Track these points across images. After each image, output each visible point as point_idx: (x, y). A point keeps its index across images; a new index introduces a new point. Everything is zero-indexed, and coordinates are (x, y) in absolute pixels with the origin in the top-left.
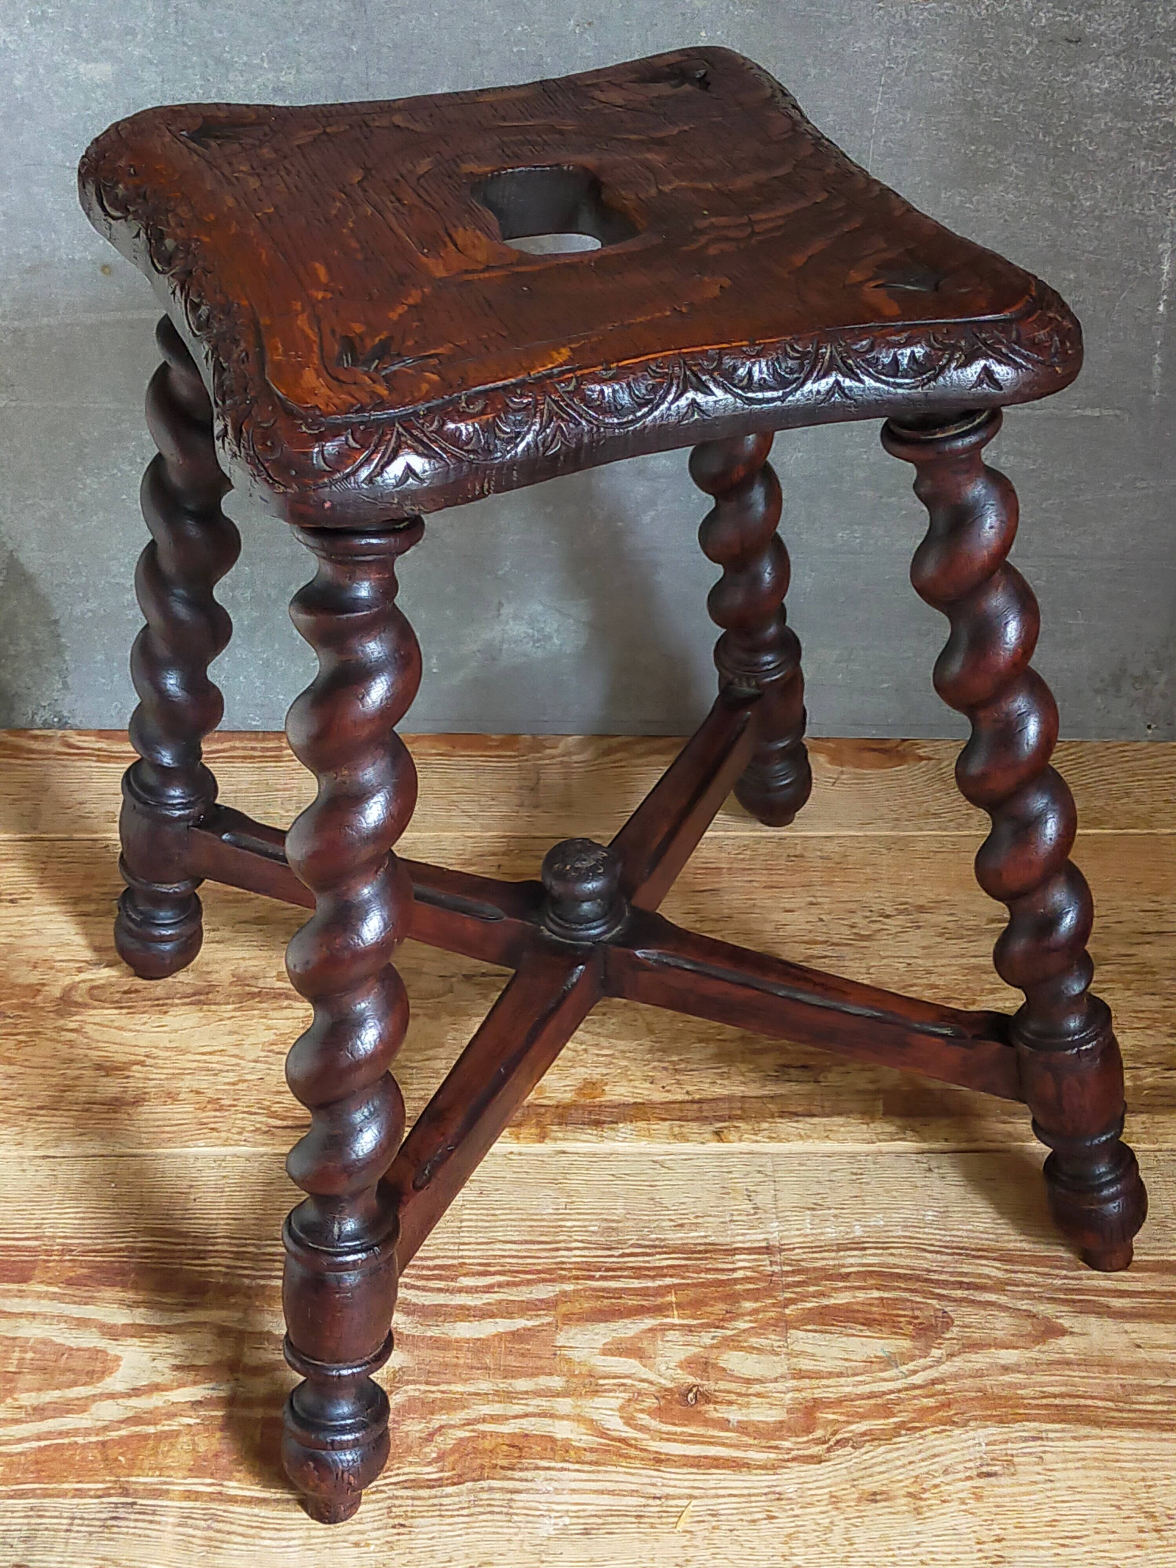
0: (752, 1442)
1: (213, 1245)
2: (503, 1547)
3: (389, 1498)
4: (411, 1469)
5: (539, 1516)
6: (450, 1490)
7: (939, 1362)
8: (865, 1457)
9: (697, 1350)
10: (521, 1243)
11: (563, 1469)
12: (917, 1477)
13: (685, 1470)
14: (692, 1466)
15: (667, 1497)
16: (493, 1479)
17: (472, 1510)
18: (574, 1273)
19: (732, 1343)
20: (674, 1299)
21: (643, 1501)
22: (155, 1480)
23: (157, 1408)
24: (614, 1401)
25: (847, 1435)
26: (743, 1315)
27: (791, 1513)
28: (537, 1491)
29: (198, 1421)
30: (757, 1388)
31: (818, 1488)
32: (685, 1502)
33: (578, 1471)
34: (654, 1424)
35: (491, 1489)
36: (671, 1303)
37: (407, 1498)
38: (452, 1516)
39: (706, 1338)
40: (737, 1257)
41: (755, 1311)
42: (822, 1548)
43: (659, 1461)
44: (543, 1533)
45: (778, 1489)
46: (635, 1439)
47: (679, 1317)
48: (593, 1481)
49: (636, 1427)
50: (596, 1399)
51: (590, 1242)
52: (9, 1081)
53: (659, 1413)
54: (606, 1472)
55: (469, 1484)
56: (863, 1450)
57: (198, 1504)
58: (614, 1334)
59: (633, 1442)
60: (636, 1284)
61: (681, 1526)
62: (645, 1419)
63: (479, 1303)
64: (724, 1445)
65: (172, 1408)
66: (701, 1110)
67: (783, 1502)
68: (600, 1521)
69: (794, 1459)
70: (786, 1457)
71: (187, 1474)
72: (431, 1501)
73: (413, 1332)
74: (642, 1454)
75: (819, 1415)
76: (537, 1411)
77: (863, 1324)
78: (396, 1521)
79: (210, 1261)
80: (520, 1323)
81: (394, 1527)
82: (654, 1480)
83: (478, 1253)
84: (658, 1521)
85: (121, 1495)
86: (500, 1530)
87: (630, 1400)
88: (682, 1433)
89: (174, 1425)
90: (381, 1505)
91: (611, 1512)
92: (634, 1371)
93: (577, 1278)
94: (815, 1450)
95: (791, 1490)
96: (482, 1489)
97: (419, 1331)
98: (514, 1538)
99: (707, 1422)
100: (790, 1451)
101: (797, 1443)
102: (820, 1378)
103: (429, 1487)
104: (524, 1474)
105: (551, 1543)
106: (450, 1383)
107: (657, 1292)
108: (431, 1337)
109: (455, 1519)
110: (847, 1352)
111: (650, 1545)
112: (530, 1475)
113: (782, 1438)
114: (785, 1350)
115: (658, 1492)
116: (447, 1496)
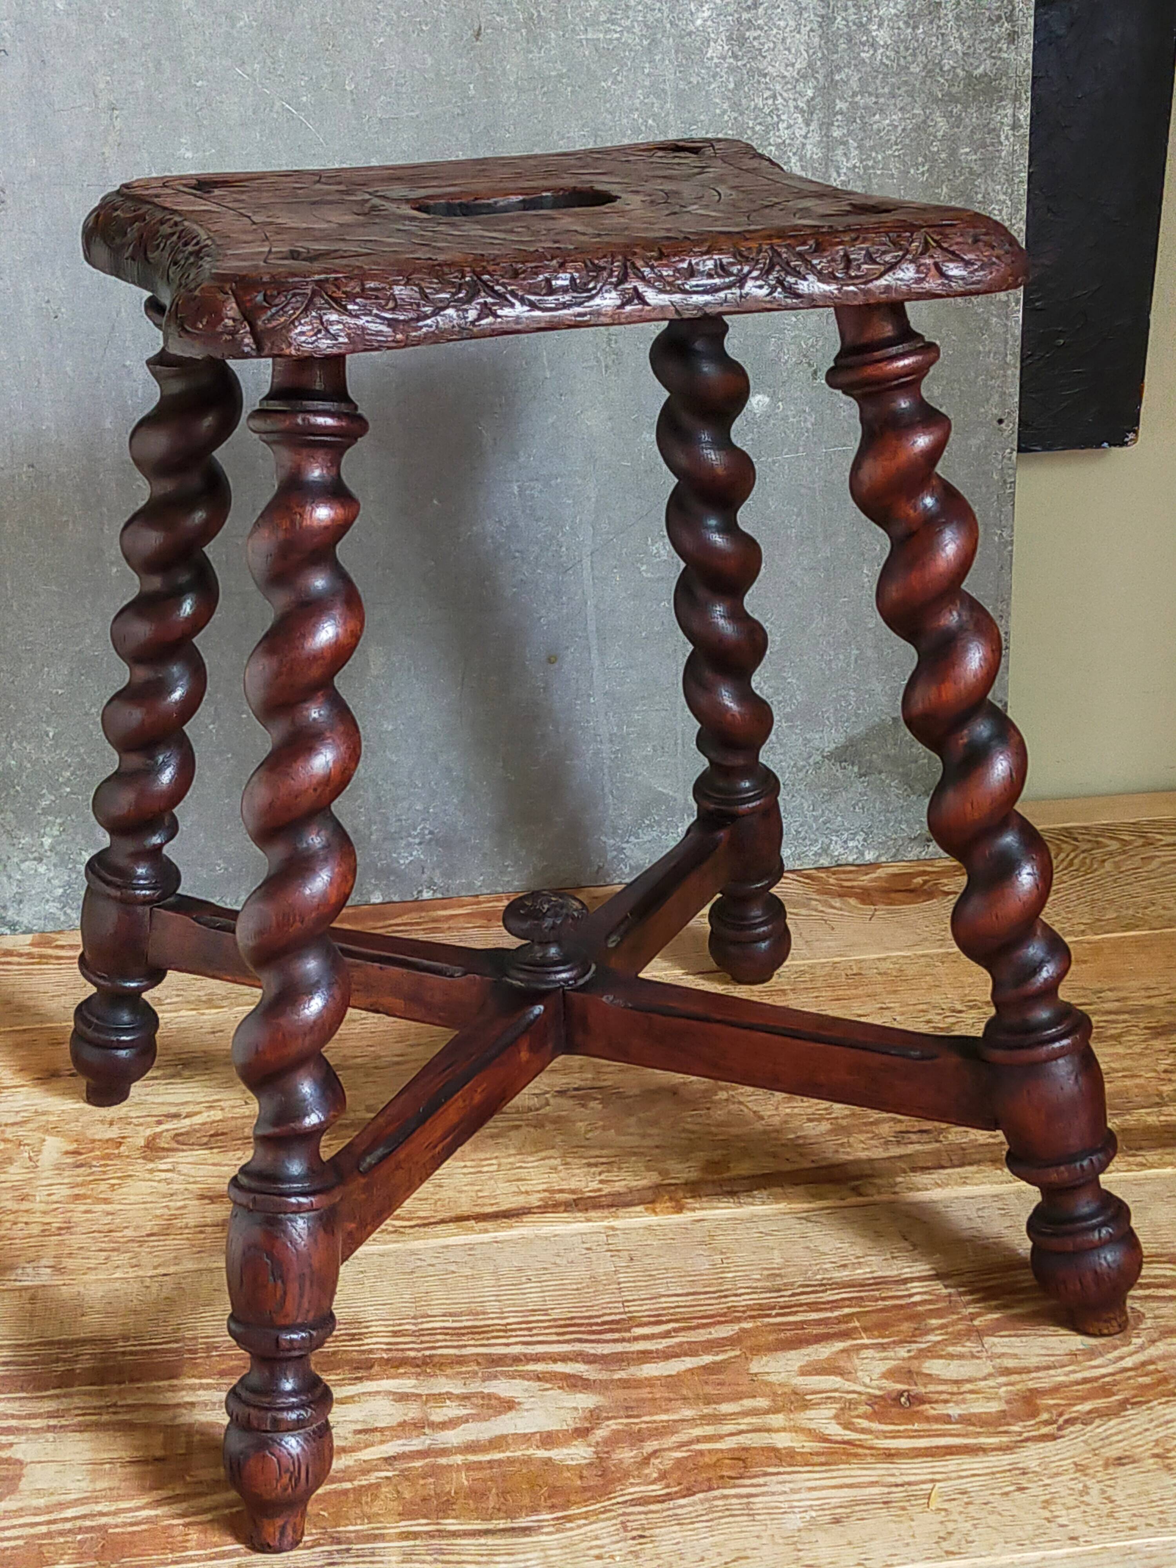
1: (367, 1327)
2: (755, 1543)
3: (620, 1515)
4: (637, 1489)
5: (782, 1513)
6: (682, 1501)
7: (1142, 1348)
8: (1100, 1430)
9: (893, 1363)
10: (687, 1295)
11: (794, 1472)
12: (1157, 1441)
13: (920, 1460)
14: (927, 1456)
15: (909, 1484)
16: (723, 1488)
17: (711, 1516)
18: (748, 1313)
19: (930, 1353)
20: (857, 1324)
21: (886, 1490)
22: (366, 1527)
23: (349, 1467)
24: (829, 1411)
25: (1073, 1415)
26: (933, 1330)
27: (1041, 1483)
28: (773, 1494)
29: (397, 1473)
30: (968, 1387)
31: (1060, 1460)
32: (930, 1486)
33: (811, 1472)
34: (875, 1426)
35: (725, 1497)
36: (856, 1328)
37: (640, 1513)
38: (692, 1523)
39: (902, 1352)
40: (909, 1285)
41: (942, 1327)
42: (1084, 1508)
43: (890, 1455)
44: (791, 1527)
45: (1020, 1465)
46: (860, 1440)
47: (868, 1338)
48: (829, 1478)
49: (855, 1430)
50: (807, 1412)
51: (756, 1288)
52: (110, 1217)
53: (876, 1416)
54: (839, 1470)
55: (701, 1496)
56: (1094, 1425)
57: (418, 1542)
58: (807, 1358)
59: (860, 1443)
60: (815, 1316)
61: (934, 1504)
62: (864, 1423)
63: (660, 1347)
64: (951, 1435)
65: (364, 1465)
67: (1029, 1475)
68: (848, 1510)
69: (1027, 1440)
70: (1019, 1438)
71: (398, 1518)
72: (665, 1514)
73: (600, 1377)
74: (873, 1452)
75: (1038, 1402)
76: (750, 1428)
78: (635, 1533)
79: (366, 1341)
80: (707, 1359)
81: (633, 1538)
82: (890, 1472)
83: (645, 1307)
84: (908, 1504)
85: (332, 1544)
86: (747, 1529)
87: (842, 1409)
88: (906, 1430)
89: (373, 1478)
90: (612, 1522)
91: (856, 1502)
92: (837, 1386)
93: (752, 1317)
94: (1045, 1430)
95: (1033, 1465)
96: (715, 1498)
97: (604, 1376)
98: (763, 1534)
99: (928, 1419)
100: (1020, 1434)
101: (1025, 1427)
102: (1029, 1372)
103: (659, 1502)
104: (754, 1481)
105: (803, 1534)
106: (651, 1414)
107: (839, 1320)
108: (619, 1380)
109: (696, 1525)
110: (1047, 1348)
111: (906, 1525)
112: (761, 1480)
113: (1009, 1424)
114: (985, 1354)
115: (899, 1480)
116: (681, 1507)
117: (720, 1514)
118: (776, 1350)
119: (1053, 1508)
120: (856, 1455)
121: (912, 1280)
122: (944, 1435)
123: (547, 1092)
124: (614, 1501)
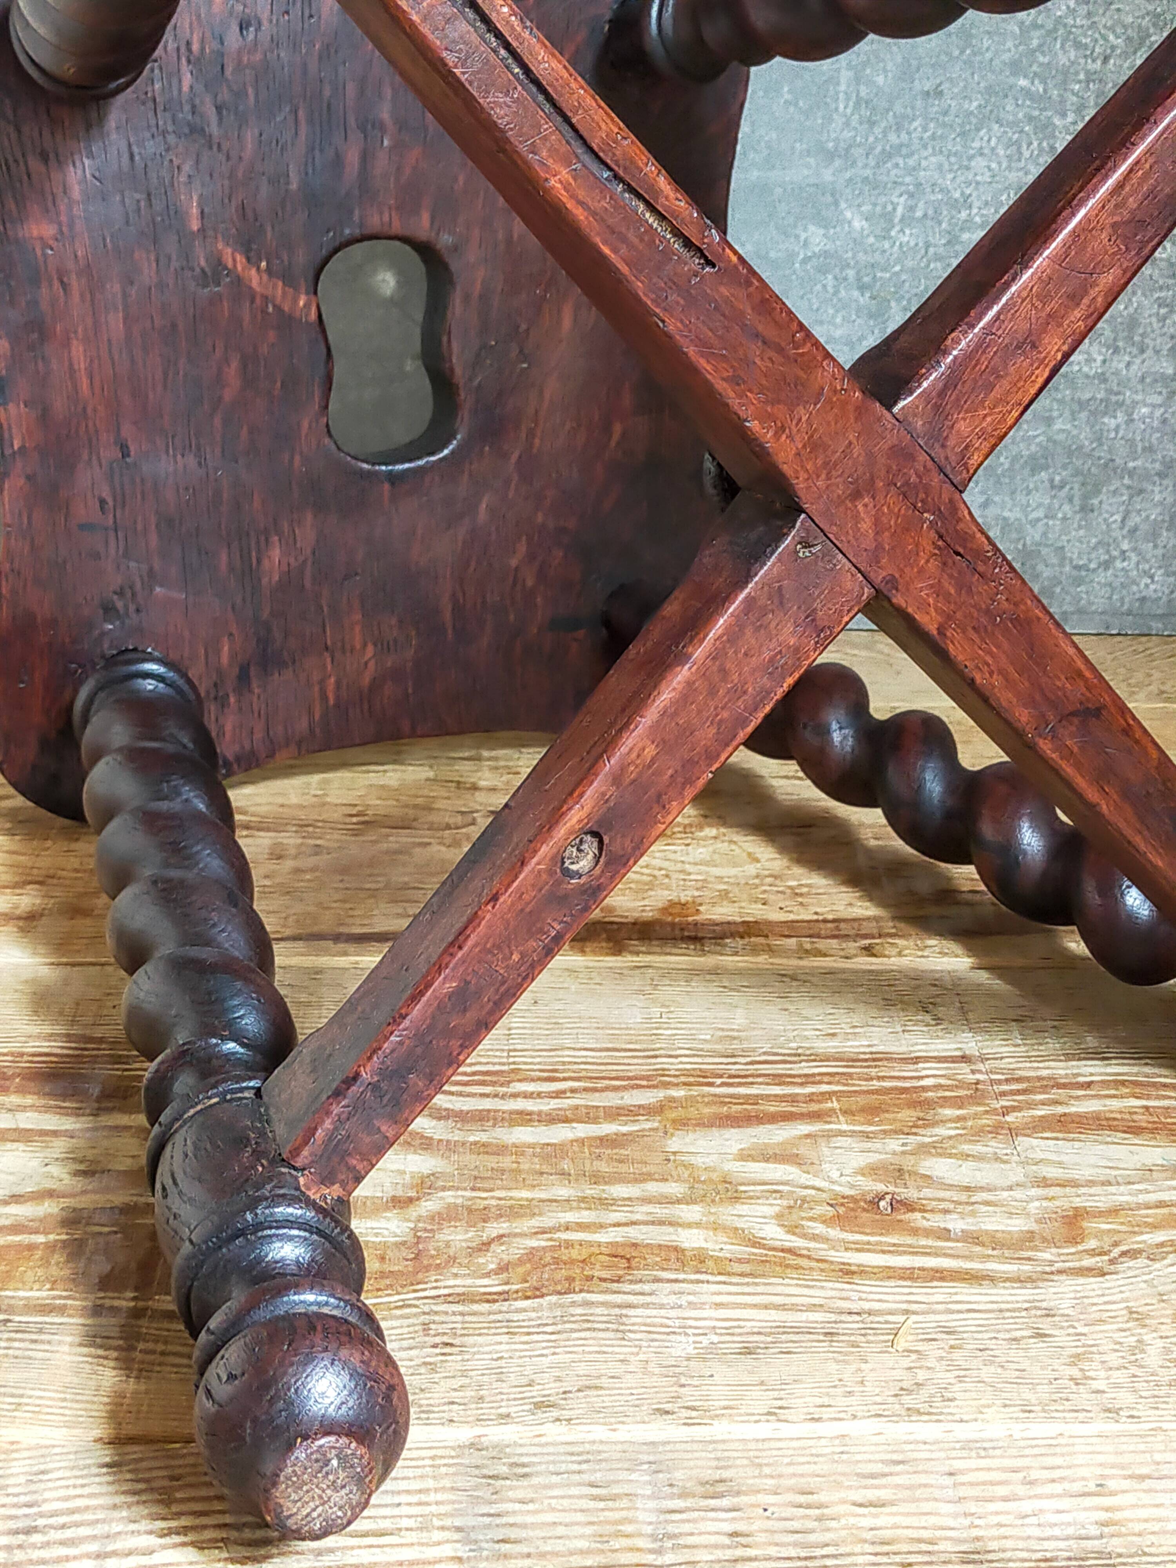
0: (990, 1252)
3: (424, 1313)
4: (458, 1282)
5: (668, 1334)
6: (523, 1304)
9: (878, 1157)
10: (601, 1050)
11: (698, 1282)
13: (892, 1283)
14: (902, 1278)
15: (871, 1312)
16: (588, 1292)
18: (682, 1079)
19: (937, 1149)
20: (836, 1105)
21: (833, 1317)
24: (769, 1208)
25: (1136, 1246)
26: (946, 1121)
28: (662, 1306)
30: (984, 1196)
31: (1106, 1303)
32: (902, 1318)
33: (724, 1283)
34: (834, 1233)
35: (588, 1303)
36: (833, 1110)
37: (454, 1313)
38: (529, 1334)
39: (894, 1144)
40: (921, 1065)
41: (959, 1119)
42: (1134, 1370)
43: (847, 1272)
44: (677, 1352)
45: (1044, 1305)
46: (808, 1249)
47: (848, 1123)
48: (749, 1294)
49: (804, 1236)
50: (738, 1206)
51: (701, 1050)
53: (837, 1220)
55: (554, 1298)
56: (1165, 1263)
58: (753, 1140)
59: (805, 1252)
60: (777, 1090)
61: (902, 1343)
62: (819, 1228)
63: (545, 1108)
64: (946, 1255)
65: (73, 1215)
66: (838, 928)
67: (1057, 1319)
68: (769, 1339)
69: (1060, 1272)
70: (1048, 1269)
72: (492, 1317)
73: (449, 1137)
74: (825, 1266)
75: (1085, 1224)
76: (650, 1218)
77: (1125, 1132)
78: (438, 1340)
80: (609, 1128)
81: (435, 1346)
82: (844, 1294)
83: (538, 1060)
84: (863, 1339)
86: (610, 1349)
87: (790, 1207)
88: (877, 1243)
89: (79, 1232)
90: (411, 1321)
91: (783, 1329)
92: (791, 1177)
93: (687, 1084)
94: (1088, 1262)
95: (1065, 1306)
96: (573, 1304)
97: (457, 1136)
98: (632, 1358)
99: (915, 1231)
100: (1051, 1263)
101: (1059, 1255)
102: (1077, 1186)
103: (488, 1301)
104: (637, 1287)
105: (692, 1364)
106: (510, 1189)
107: (811, 1098)
108: (475, 1143)
109: (535, 1337)
110: (1109, 1160)
111: (854, 1367)
112: (647, 1287)
113: (1035, 1249)
114: (1016, 1158)
115: (855, 1306)
116: (518, 1311)
117: (574, 1326)
118: (711, 1126)
119: (1086, 1366)
120: (797, 1268)
121: (927, 1059)
122: (937, 1255)
123: (477, 811)
124: (420, 1294)
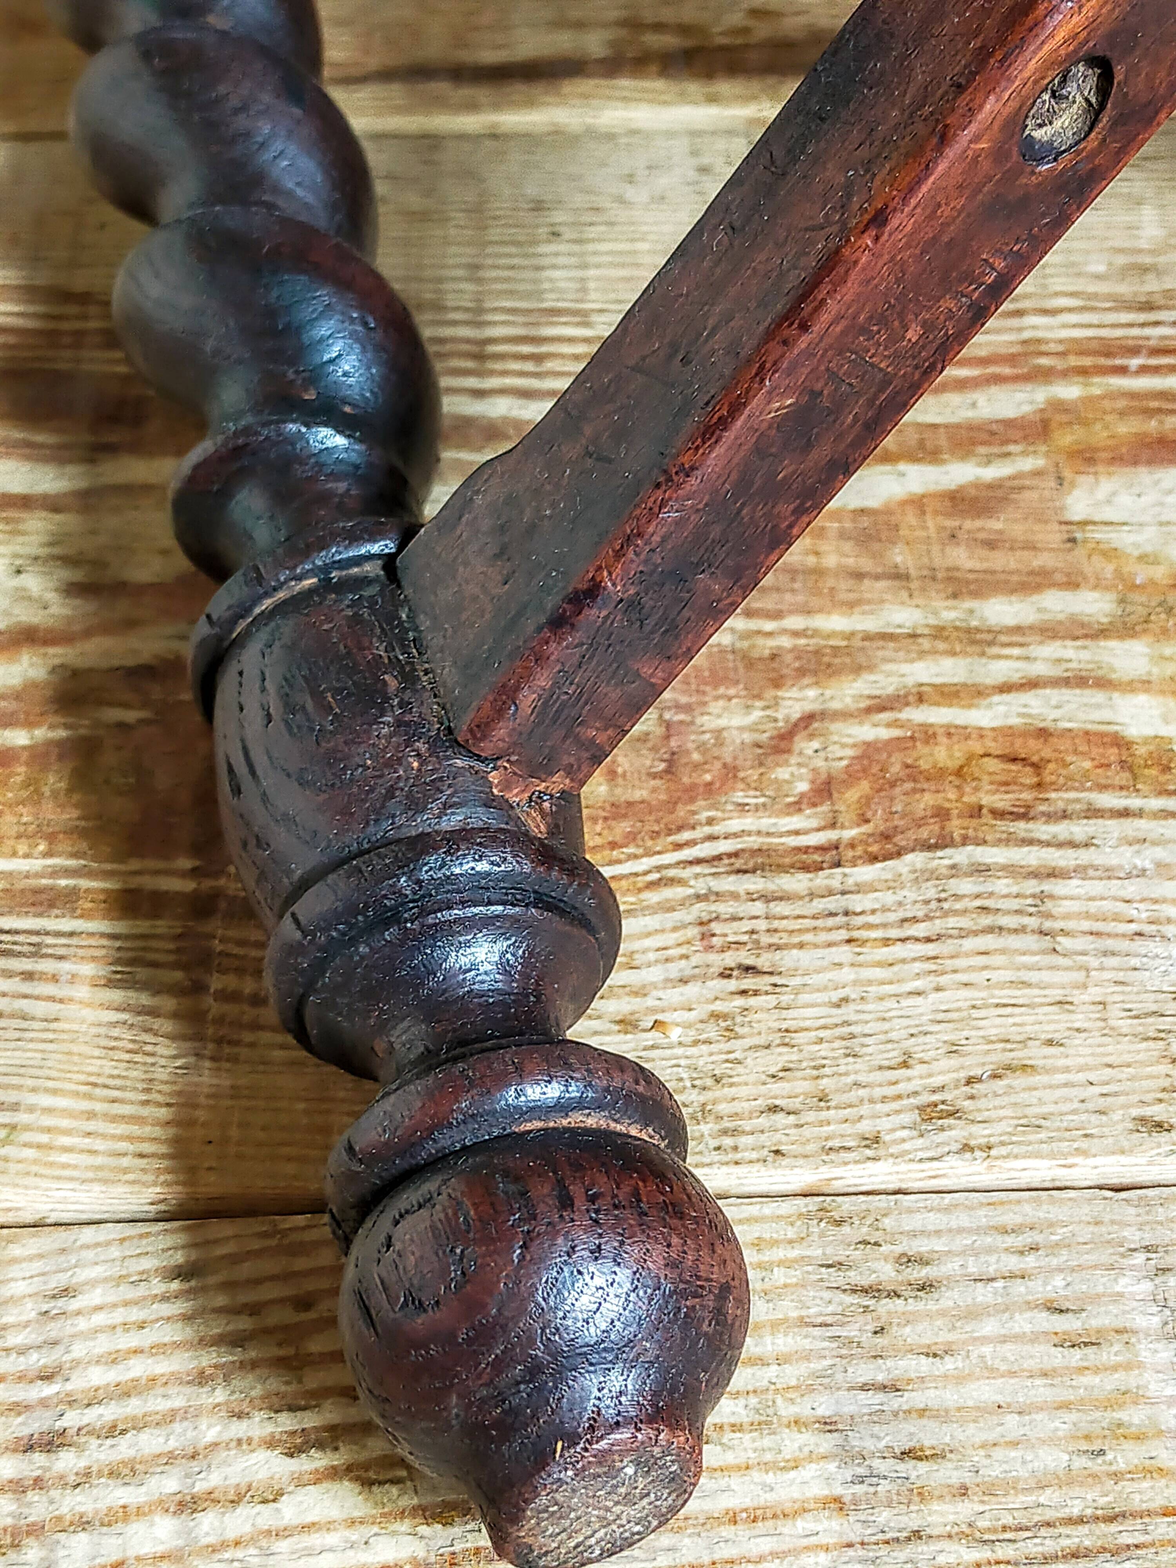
3: (698, 897)
4: (748, 822)
5: (1131, 937)
6: (866, 873)
11: (1163, 813)
16: (977, 842)
17: (937, 926)
28: (1110, 873)
35: (982, 870)
37: (750, 897)
38: (887, 941)
51: (1095, 296)
55: (919, 860)
72: (819, 905)
76: (1060, 672)
78: (730, 959)
81: (726, 974)
86: (1034, 976)
93: (1083, 372)
96: (955, 871)
103: (806, 868)
104: (1061, 830)
106: (808, 612)
112: (1078, 830)
116: (860, 889)
117: (964, 922)
118: (1135, 463)
124: (687, 854)
